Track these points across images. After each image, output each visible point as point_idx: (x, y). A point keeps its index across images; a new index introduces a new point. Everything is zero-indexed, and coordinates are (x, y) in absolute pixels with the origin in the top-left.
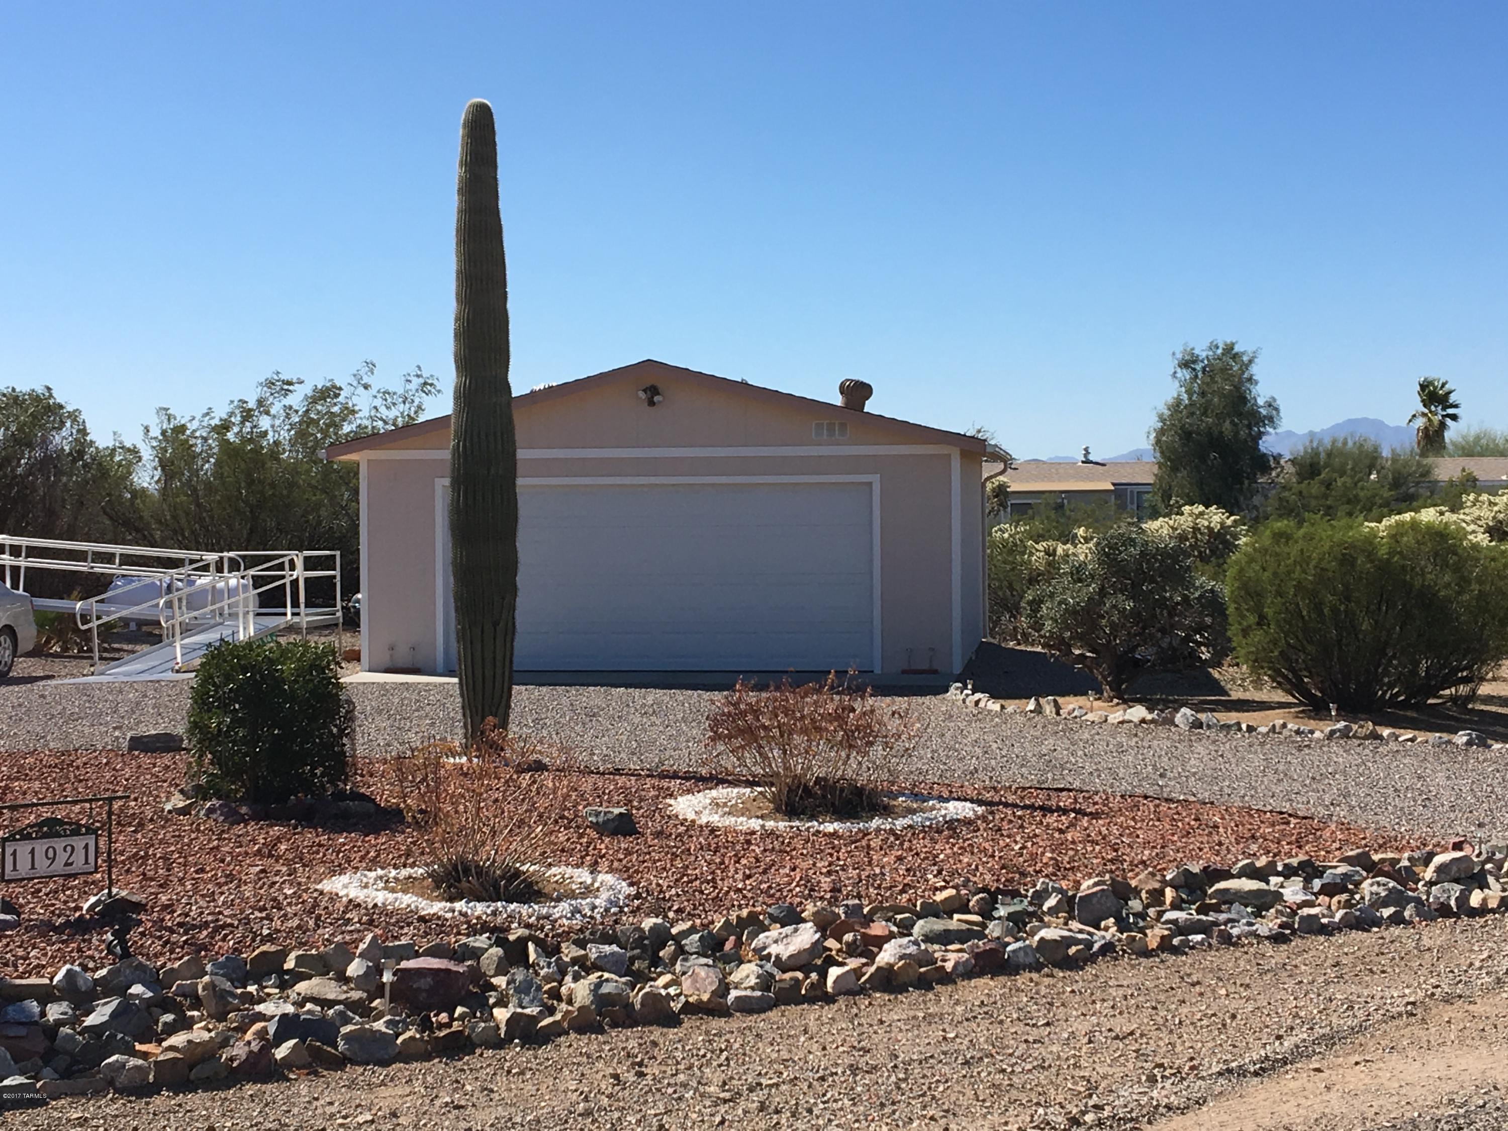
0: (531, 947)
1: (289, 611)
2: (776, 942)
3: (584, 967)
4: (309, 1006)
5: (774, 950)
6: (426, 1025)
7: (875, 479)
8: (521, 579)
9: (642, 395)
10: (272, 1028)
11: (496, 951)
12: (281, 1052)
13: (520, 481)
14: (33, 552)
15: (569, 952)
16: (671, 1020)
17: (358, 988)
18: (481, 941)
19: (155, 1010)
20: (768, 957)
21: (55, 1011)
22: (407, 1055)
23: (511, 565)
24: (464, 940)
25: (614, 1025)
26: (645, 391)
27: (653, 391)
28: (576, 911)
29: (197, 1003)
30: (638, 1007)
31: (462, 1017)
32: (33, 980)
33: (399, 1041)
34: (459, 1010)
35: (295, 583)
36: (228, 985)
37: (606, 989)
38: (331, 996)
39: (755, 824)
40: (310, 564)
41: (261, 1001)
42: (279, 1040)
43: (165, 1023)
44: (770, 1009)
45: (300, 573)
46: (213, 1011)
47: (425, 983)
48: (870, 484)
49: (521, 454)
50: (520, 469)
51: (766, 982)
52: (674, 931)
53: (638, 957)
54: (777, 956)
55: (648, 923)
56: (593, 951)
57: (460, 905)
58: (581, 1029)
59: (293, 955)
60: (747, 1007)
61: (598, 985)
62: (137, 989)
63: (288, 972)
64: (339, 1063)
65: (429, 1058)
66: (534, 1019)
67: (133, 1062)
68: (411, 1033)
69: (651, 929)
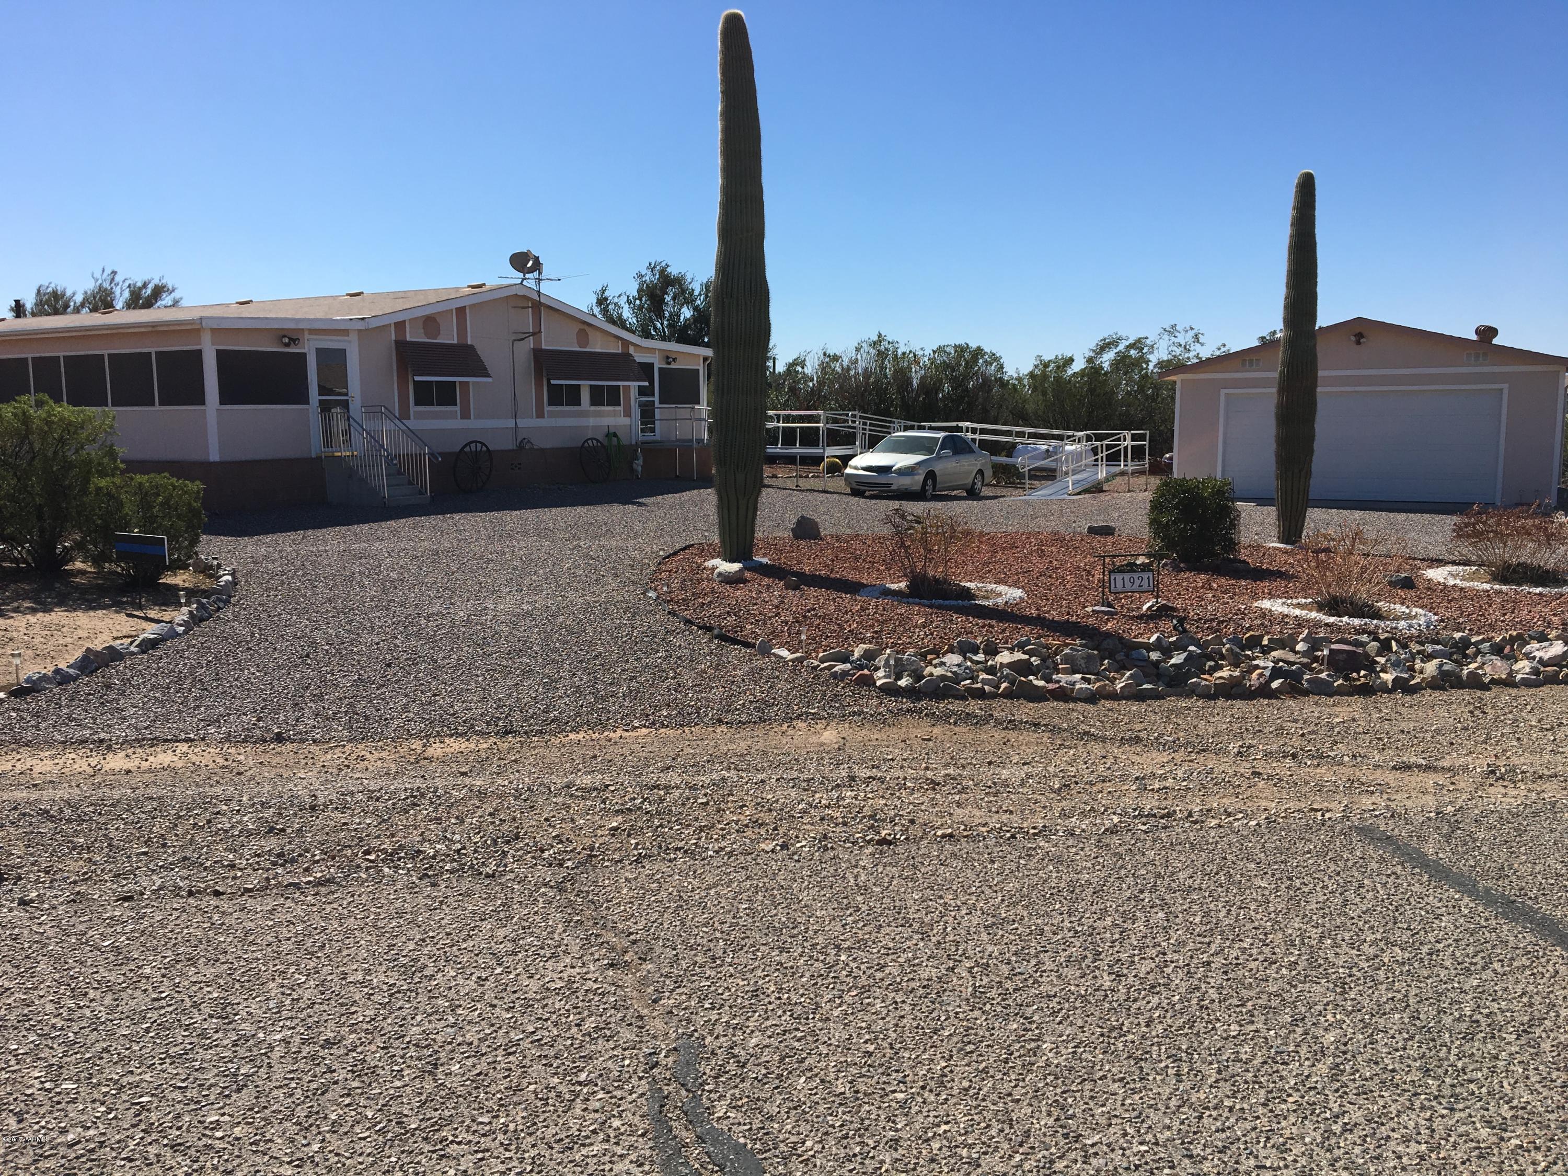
0: (1393, 643)
1: (1122, 464)
2: (1538, 650)
3: (1428, 657)
4: (1281, 664)
5: (1538, 654)
6: (1346, 678)
7: (1505, 386)
8: (1316, 446)
9: (1353, 338)
10: (1267, 673)
11: (1375, 644)
12: (1275, 684)
13: (1319, 390)
14: (983, 431)
15: (1415, 647)
16: (1485, 687)
17: (1303, 657)
18: (1364, 638)
19: (1204, 659)
20: (1534, 658)
21: (1154, 656)
22: (1340, 692)
23: (1311, 437)
24: (1355, 637)
25: (1452, 687)
26: (1355, 336)
27: (1359, 337)
28: (1410, 626)
29: (1223, 657)
30: (1465, 678)
31: (1365, 676)
32: (1140, 640)
33: (1335, 684)
34: (1362, 673)
35: (1126, 448)
36: (1238, 650)
37: (1446, 668)
38: (1292, 660)
39: (1487, 586)
40: (1134, 438)
41: (1254, 659)
42: (1273, 677)
43: (1210, 666)
44: (1542, 686)
45: (1128, 443)
46: (1232, 662)
47: (1341, 657)
48: (1501, 390)
49: (1321, 373)
50: (1319, 382)
51: (1536, 672)
52: (1473, 640)
53: (1455, 653)
54: (1540, 658)
55: (1457, 635)
56: (1429, 648)
57: (1345, 619)
58: (1434, 688)
59: (1266, 638)
60: (1526, 683)
61: (1441, 665)
62: (1192, 648)
63: (1265, 646)
64: (1306, 693)
65: (1352, 695)
66: (1408, 680)
67: (1204, 683)
68: (1340, 681)
69: (1460, 638)
